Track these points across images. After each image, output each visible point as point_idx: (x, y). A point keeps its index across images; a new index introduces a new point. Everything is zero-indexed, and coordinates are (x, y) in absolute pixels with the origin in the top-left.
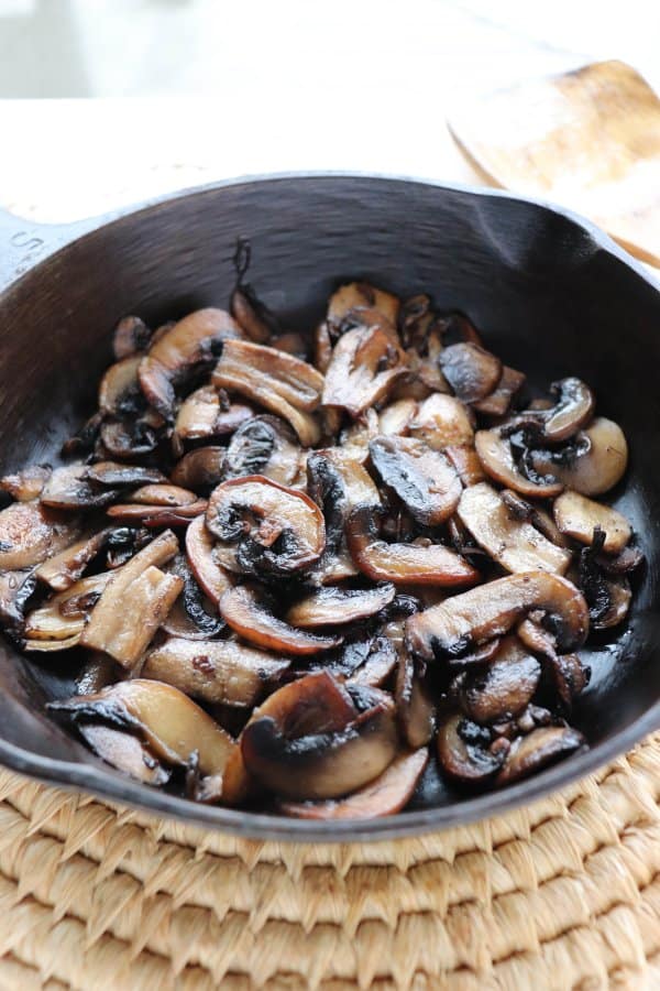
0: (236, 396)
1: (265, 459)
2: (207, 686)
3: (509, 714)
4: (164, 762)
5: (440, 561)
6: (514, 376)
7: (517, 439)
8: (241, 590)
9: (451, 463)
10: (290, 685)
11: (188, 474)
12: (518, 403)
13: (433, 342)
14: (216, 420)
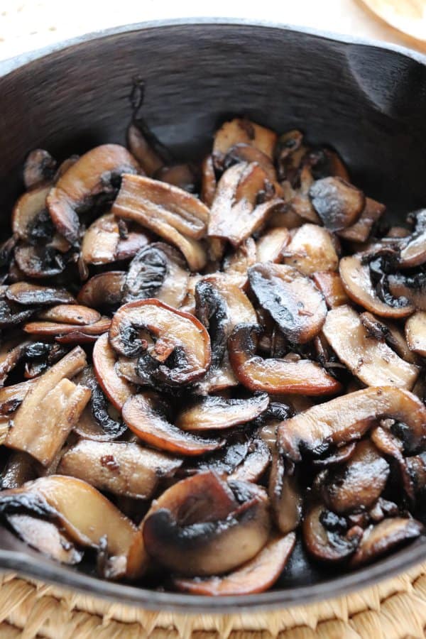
0: (133, 225)
1: (159, 284)
2: (113, 481)
3: (363, 507)
4: (78, 545)
5: (308, 374)
6: (375, 207)
7: (376, 266)
8: (140, 398)
9: (318, 288)
10: (182, 482)
11: (93, 295)
12: (378, 232)
13: (305, 175)
14: (117, 247)
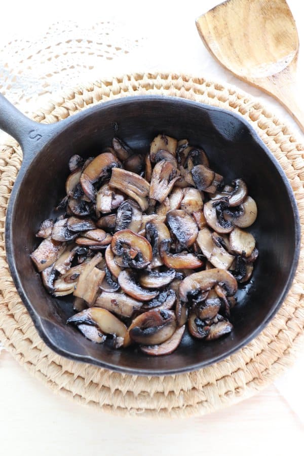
1: (130, 221)
2: (116, 310)
3: (211, 318)
6: (219, 177)
7: (218, 207)
8: (124, 272)
9: (195, 221)
10: (143, 314)
11: (103, 225)
13: (190, 162)
14: (111, 204)
